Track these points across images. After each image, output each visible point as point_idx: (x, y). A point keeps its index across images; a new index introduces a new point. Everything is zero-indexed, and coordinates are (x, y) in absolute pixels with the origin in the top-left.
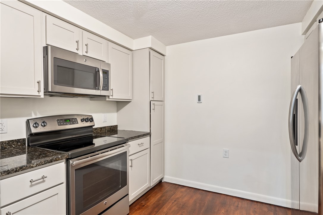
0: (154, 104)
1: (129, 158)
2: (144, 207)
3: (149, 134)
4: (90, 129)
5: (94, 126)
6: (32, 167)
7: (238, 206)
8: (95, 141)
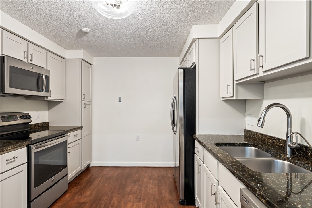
0: (85, 104)
1: (69, 146)
2: (79, 184)
3: (81, 128)
4: (27, 126)
5: (31, 122)
6: (9, 150)
7: (146, 171)
8: (31, 135)
